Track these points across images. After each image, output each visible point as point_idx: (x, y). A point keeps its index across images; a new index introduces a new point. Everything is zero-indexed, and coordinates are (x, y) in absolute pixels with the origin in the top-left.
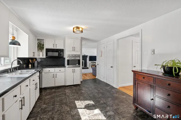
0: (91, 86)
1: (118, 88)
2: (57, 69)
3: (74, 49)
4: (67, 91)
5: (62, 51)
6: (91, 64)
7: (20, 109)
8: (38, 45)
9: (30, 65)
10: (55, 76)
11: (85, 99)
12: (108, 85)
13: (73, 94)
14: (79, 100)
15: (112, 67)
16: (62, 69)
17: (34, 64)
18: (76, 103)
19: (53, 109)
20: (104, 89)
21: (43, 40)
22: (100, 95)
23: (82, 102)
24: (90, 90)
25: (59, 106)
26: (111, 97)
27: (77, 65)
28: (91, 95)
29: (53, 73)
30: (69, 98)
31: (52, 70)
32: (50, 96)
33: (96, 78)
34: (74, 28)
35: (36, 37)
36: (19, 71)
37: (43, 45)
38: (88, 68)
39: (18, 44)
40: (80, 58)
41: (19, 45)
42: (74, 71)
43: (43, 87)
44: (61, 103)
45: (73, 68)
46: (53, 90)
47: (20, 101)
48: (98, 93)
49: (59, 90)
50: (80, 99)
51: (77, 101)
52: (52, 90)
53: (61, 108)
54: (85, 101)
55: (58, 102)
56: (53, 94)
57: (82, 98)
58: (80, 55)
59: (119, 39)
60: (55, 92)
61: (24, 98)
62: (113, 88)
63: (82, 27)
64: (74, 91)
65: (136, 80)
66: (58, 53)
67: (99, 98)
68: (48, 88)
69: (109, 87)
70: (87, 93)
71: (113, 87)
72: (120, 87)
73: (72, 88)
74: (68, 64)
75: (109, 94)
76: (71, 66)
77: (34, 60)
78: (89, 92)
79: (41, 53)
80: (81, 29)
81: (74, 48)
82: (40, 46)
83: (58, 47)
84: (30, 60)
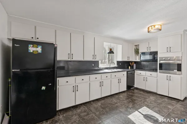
2: (148, 73)
4: (152, 98)
7: (100, 86)
8: (135, 50)
9: (130, 67)
10: (145, 79)
13: (153, 102)
14: (149, 108)
16: (154, 73)
17: (133, 66)
18: (143, 108)
19: (123, 100)
21: (139, 45)
25: (128, 101)
27: (176, 71)
29: (144, 76)
30: (144, 102)
31: (143, 73)
32: (132, 94)
34: (148, 28)
37: (139, 50)
39: (112, 53)
42: (169, 79)
43: (135, 86)
44: (133, 101)
45: (168, 74)
47: (100, 82)
51: (146, 108)
52: (141, 91)
55: (131, 99)
60: (140, 94)
61: (103, 82)
64: (159, 101)
66: (152, 56)
77: (133, 63)
79: (138, 57)
82: (137, 52)
83: (153, 50)
84: (130, 63)
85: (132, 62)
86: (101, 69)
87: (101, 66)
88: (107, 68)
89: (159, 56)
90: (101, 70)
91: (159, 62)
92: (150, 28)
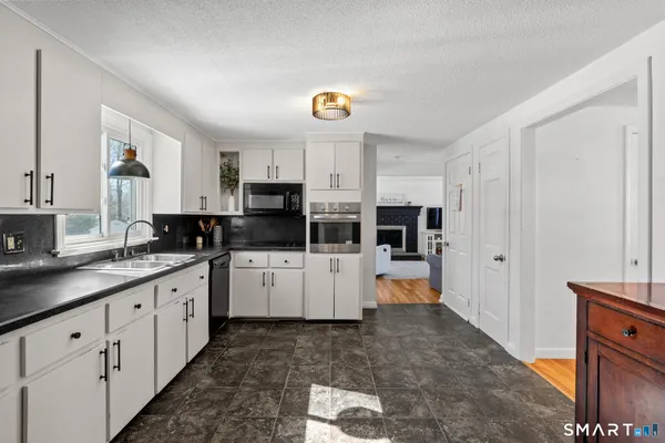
0: (402, 333)
1: (528, 360)
2: (276, 257)
3: (335, 182)
4: (302, 340)
5: (297, 189)
6: (434, 242)
7: (101, 377)
8: (222, 171)
9: (200, 240)
10: (268, 281)
11: (356, 385)
12: (481, 339)
13: (317, 356)
14: (326, 384)
15: (501, 259)
16: (294, 257)
17: (211, 236)
18: (312, 393)
19: (226, 399)
20: (454, 356)
21: (237, 153)
22: (424, 381)
23: (338, 393)
24: (393, 352)
25: (249, 392)
26: (472, 401)
27: (349, 242)
28: (384, 375)
29: (265, 270)
30: (297, 369)
31: (259, 257)
32: (240, 350)
33: (441, 301)
35: (215, 145)
36: (152, 257)
37: (237, 172)
38: (419, 258)
39: (140, 173)
40: (359, 218)
41: (146, 174)
42: (335, 268)
43: (231, 314)
44: (265, 382)
45: (332, 256)
46: (261, 331)
47: (101, 353)
48: (420, 368)
49: (278, 334)
50: (333, 379)
51: (320, 388)
52: (255, 328)
53: (253, 400)
54: (350, 393)
55: (254, 377)
56: (252, 346)
57: (343, 377)
58: (359, 204)
59: (534, 126)
60: (262, 338)
61: (119, 344)
62: (502, 356)
63: (346, 91)
64: (326, 345)
65: (591, 335)
66: (282, 197)
67: (415, 392)
68: (249, 322)
69: (482, 352)
70: (371, 360)
71: (502, 351)
72: (543, 360)
73: (324, 330)
74: (314, 240)
75: (469, 381)
76: (326, 246)
77: (212, 222)
78: (382, 357)
79: (231, 199)
80: (341, 102)
81: (334, 179)
82: (229, 178)
83: (285, 177)
84: (201, 223)
85: (207, 219)
86: (69, 264)
87: (70, 245)
88: (108, 256)
89: (310, 198)
90: (73, 269)
91: (312, 217)
92: (321, 100)
